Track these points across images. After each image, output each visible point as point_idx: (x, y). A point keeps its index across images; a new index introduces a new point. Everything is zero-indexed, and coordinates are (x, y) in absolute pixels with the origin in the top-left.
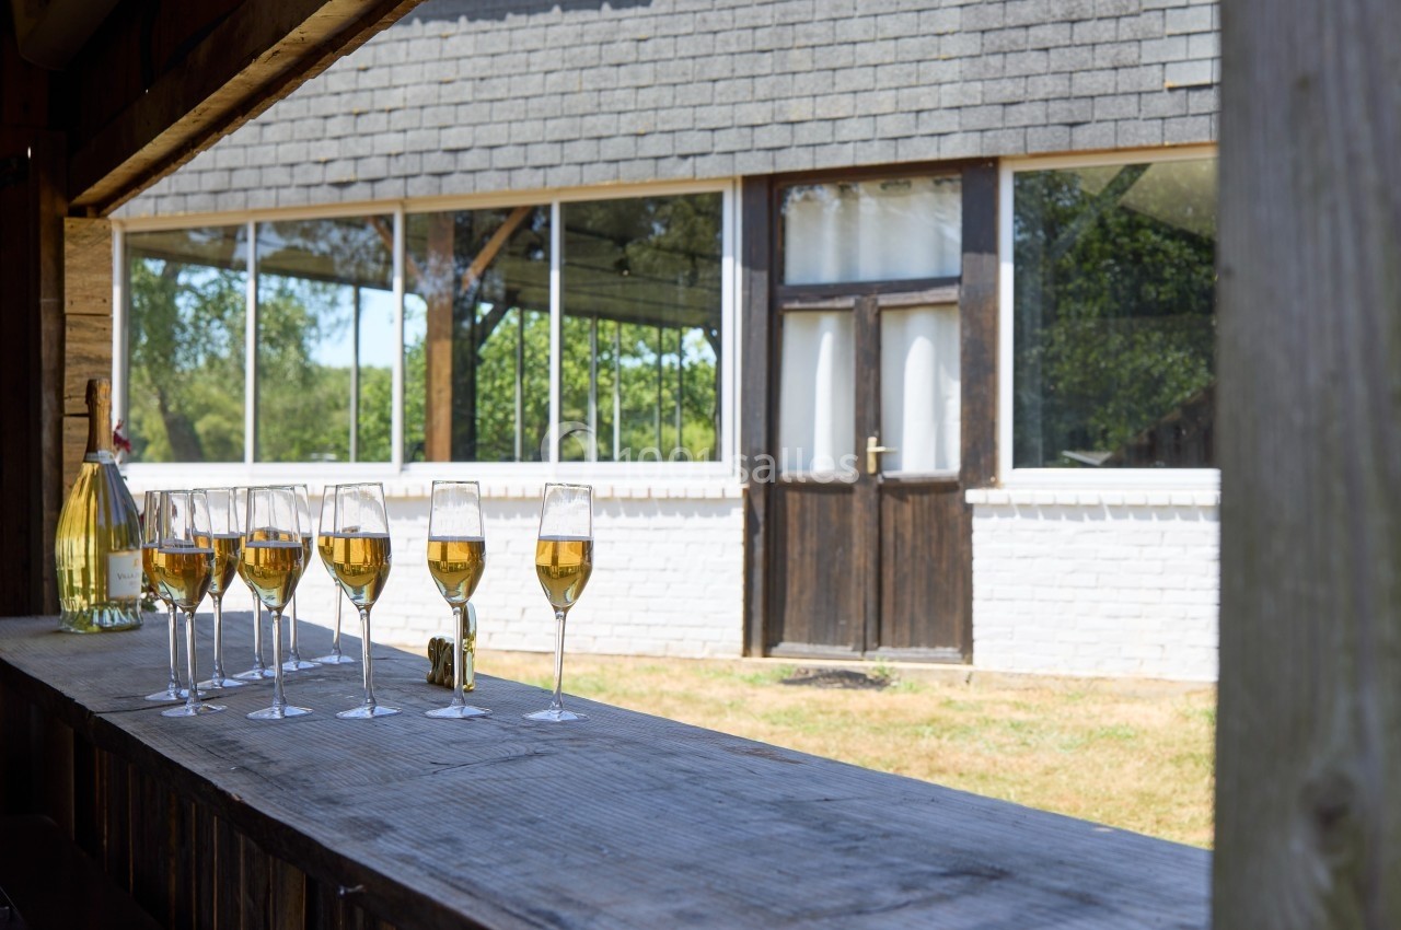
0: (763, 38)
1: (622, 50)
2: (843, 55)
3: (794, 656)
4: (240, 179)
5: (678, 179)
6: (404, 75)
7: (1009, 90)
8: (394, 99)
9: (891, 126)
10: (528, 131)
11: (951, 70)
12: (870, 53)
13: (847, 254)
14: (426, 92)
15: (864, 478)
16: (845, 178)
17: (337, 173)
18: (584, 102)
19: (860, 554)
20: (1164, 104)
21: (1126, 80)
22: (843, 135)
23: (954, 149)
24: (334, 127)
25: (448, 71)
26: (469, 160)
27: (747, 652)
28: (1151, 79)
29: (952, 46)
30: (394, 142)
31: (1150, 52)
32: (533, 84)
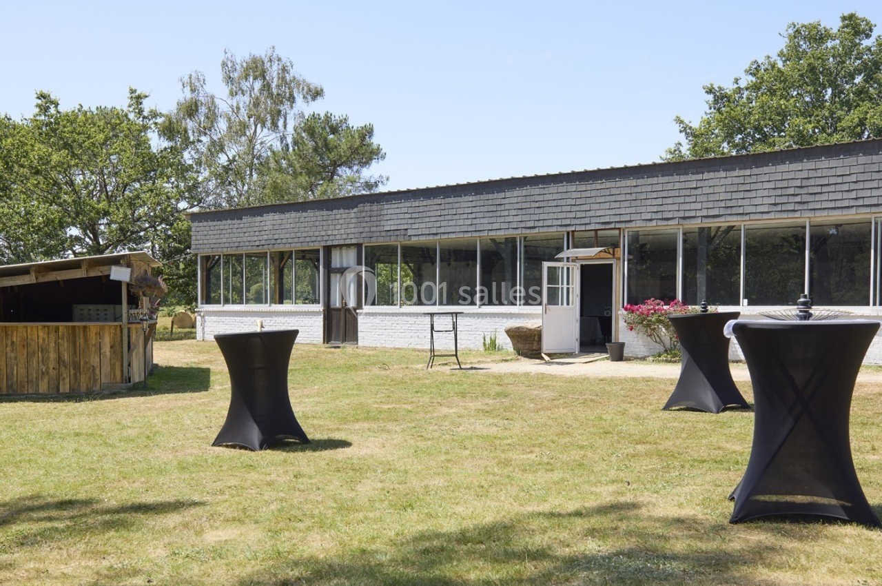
0: (325, 218)
1: (302, 219)
2: (336, 222)
3: (333, 343)
4: (242, 244)
5: (312, 246)
6: (268, 223)
7: (361, 230)
8: (266, 228)
9: (344, 237)
10: (288, 236)
11: (353, 226)
12: (341, 221)
13: (341, 262)
14: (271, 227)
15: (343, 307)
16: (341, 246)
17: (257, 243)
18: (296, 230)
19: (342, 323)
20: (383, 234)
21: (378, 229)
22: (337, 238)
23: (354, 241)
24: (257, 233)
25: (275, 223)
26: (279, 241)
27: (324, 343)
28: (381, 228)
29: (353, 221)
30: (266, 237)
31: (382, 223)
32: (288, 226)
